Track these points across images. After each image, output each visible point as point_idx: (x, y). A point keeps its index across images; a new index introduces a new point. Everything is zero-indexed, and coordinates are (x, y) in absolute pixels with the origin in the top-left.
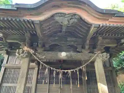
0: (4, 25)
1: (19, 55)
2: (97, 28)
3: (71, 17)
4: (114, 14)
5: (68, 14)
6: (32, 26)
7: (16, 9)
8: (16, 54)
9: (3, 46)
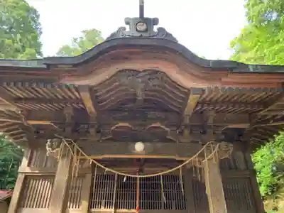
0: (24, 94)
1: (53, 149)
2: (199, 96)
3: (148, 77)
4: (231, 69)
5: (144, 71)
6: (77, 94)
7: (45, 66)
8: (47, 148)
9: (21, 130)
